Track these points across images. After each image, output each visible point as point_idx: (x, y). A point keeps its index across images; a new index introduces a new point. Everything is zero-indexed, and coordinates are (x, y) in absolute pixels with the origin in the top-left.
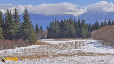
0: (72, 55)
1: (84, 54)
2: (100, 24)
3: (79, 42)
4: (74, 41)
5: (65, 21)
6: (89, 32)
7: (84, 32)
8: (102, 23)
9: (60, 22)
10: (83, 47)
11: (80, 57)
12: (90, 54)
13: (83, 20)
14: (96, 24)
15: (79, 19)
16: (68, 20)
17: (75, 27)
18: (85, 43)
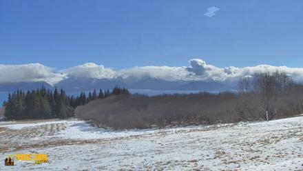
0: (45, 145)
1: (64, 142)
2: (87, 96)
3: (57, 125)
4: (49, 123)
5: (33, 91)
6: (72, 108)
7: (64, 108)
8: (90, 95)
9: (26, 93)
10: (62, 132)
11: (58, 147)
12: (74, 142)
13: (62, 90)
14: (81, 96)
15: (56, 90)
16: (38, 91)
17: (50, 101)
18: (66, 125)
